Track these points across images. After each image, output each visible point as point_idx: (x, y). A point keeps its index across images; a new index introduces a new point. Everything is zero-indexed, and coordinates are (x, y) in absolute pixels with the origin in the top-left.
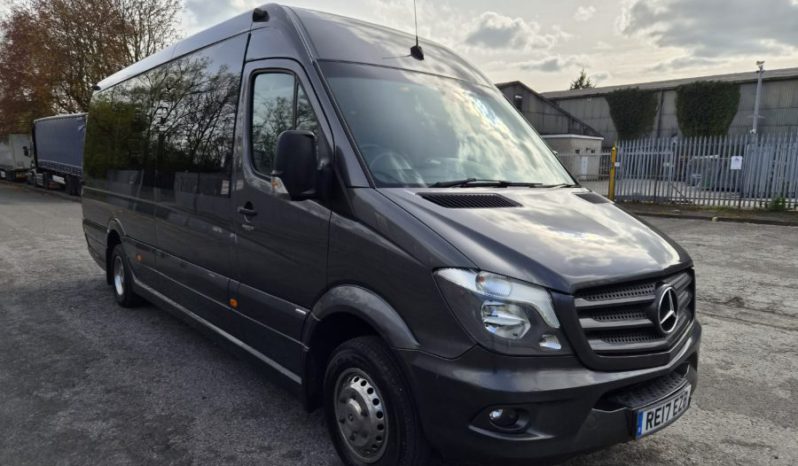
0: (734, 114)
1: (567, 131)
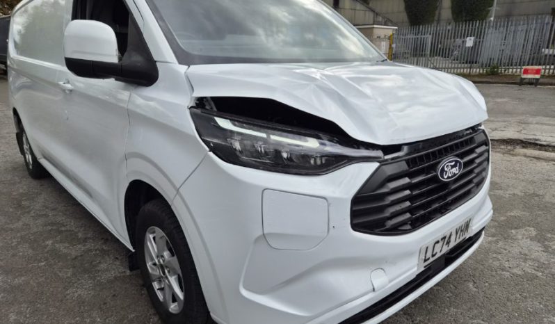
0: (490, 7)
1: (372, 22)
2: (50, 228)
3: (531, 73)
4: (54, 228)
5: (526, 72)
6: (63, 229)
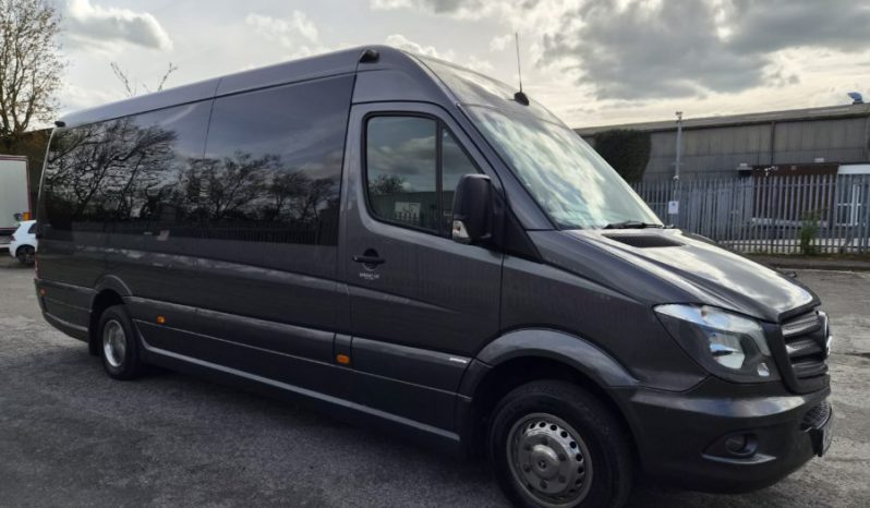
0: (647, 162)
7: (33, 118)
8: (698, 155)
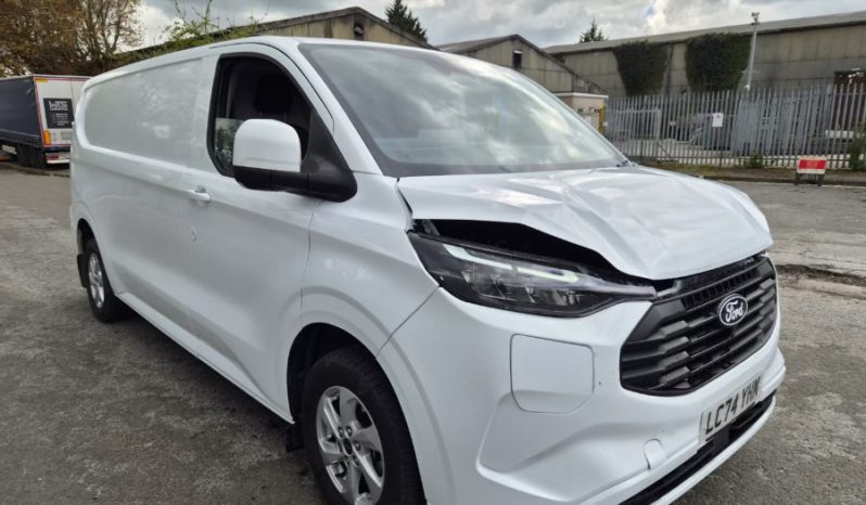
0: (743, 69)
2: (145, 394)
3: (810, 167)
4: (152, 393)
5: (804, 164)
6: (166, 395)
7: (120, 40)
8: (803, 60)
